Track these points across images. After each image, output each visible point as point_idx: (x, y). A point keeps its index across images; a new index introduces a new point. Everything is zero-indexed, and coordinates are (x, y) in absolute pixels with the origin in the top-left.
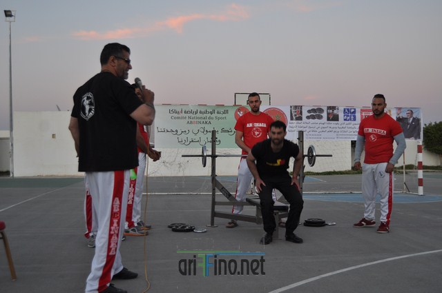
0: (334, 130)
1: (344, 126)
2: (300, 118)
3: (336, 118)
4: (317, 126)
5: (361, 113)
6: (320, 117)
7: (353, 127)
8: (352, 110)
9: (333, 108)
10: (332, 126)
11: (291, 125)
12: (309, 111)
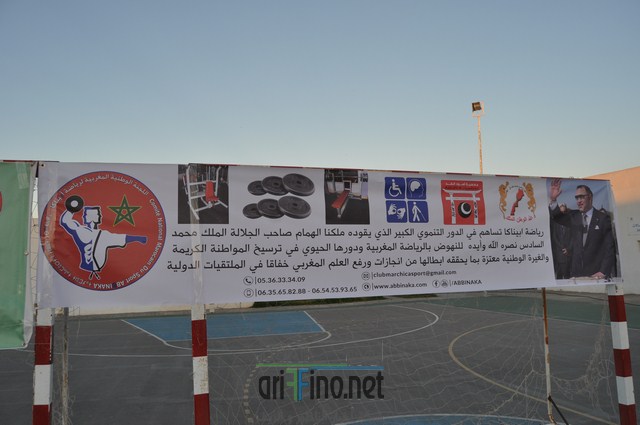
0: (354, 256)
1: (389, 241)
2: (220, 215)
3: (358, 213)
4: (288, 243)
5: (444, 195)
6: (300, 210)
7: (420, 244)
8: (415, 185)
9: (348, 176)
10: (346, 242)
11: (181, 243)
12: (256, 188)
